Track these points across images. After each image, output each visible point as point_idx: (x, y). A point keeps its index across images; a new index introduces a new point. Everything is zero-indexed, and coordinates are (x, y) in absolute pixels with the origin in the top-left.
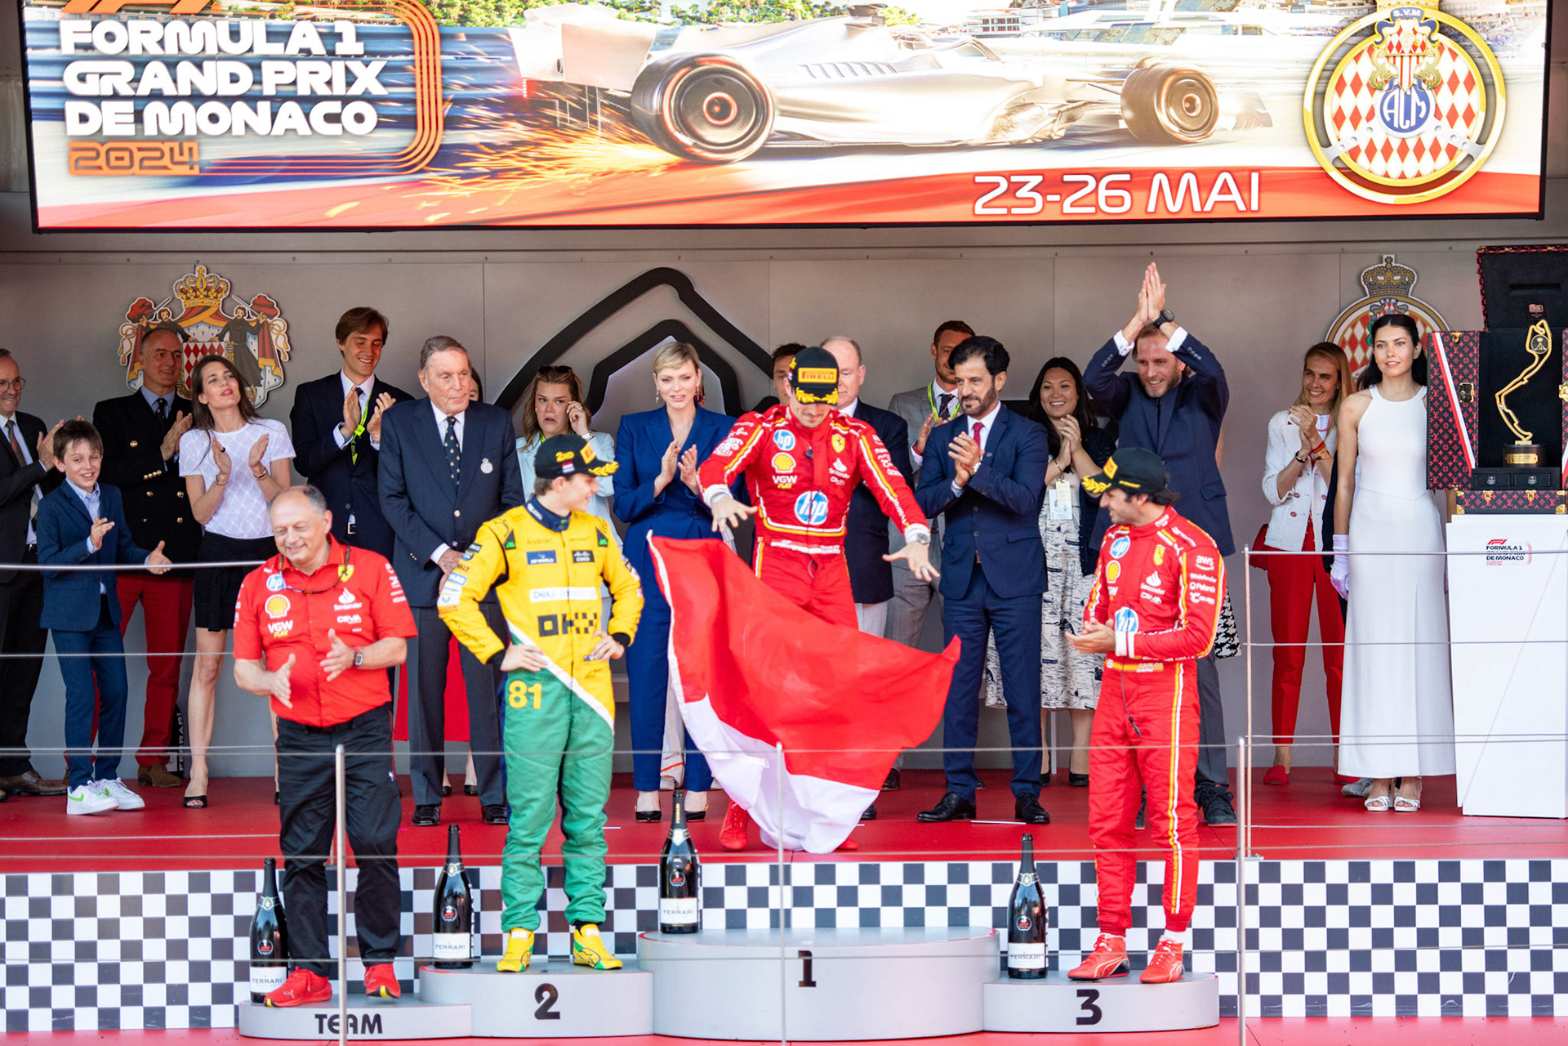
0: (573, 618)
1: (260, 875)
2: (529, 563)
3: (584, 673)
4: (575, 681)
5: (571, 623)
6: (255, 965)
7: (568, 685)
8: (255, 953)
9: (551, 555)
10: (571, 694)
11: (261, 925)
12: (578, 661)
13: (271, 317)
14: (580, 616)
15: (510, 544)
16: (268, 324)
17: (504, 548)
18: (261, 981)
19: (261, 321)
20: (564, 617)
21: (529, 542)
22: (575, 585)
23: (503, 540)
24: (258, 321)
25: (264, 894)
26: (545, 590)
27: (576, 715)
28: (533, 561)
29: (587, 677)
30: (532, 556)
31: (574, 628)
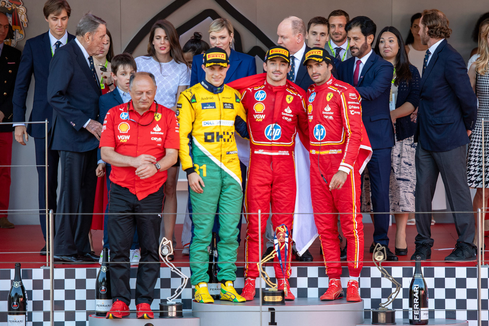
0: (222, 134)
1: (13, 271)
2: (203, 108)
3: (227, 160)
4: (222, 164)
5: (221, 137)
6: (10, 314)
7: (220, 166)
8: (10, 308)
9: (213, 104)
10: (221, 170)
11: (13, 295)
12: (224, 154)
13: (18, 6)
14: (226, 133)
15: (194, 100)
16: (17, 9)
17: (190, 102)
18: (13, 321)
19: (14, 8)
20: (218, 133)
21: (202, 99)
22: (224, 119)
23: (190, 99)
24: (12, 8)
25: (15, 280)
26: (209, 121)
27: (224, 180)
28: (205, 108)
29: (229, 162)
30: (204, 105)
31: (223, 139)
